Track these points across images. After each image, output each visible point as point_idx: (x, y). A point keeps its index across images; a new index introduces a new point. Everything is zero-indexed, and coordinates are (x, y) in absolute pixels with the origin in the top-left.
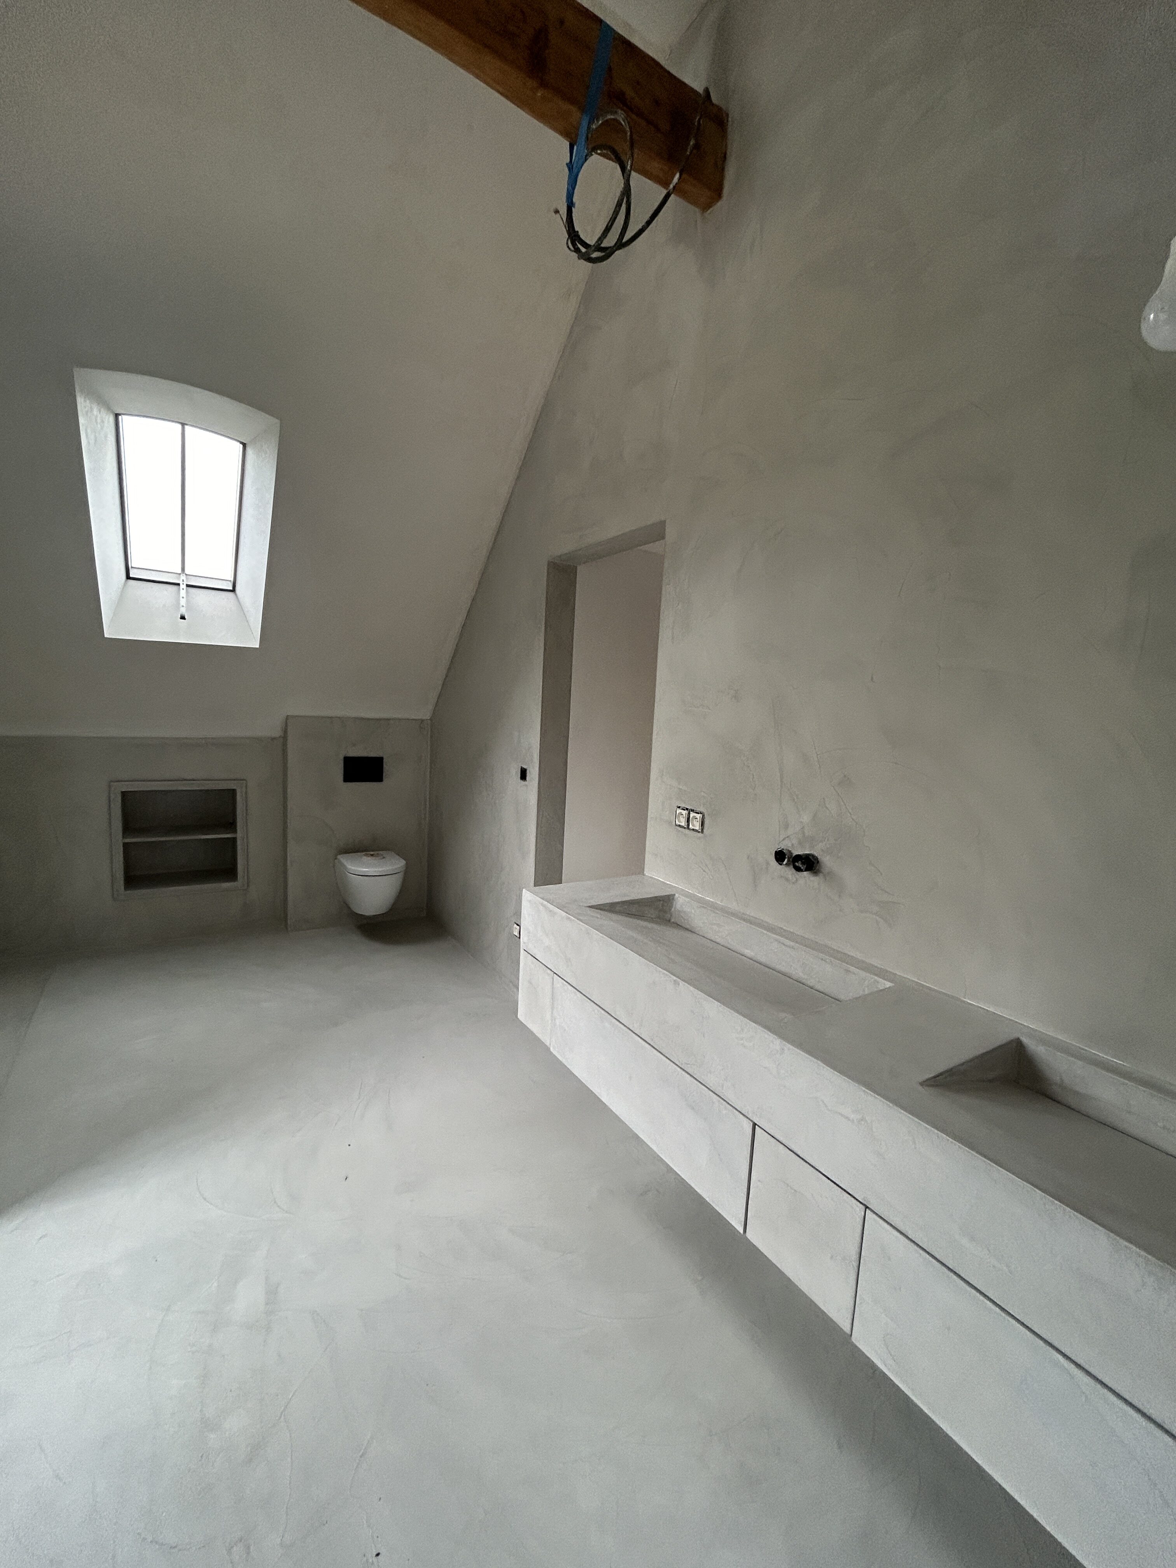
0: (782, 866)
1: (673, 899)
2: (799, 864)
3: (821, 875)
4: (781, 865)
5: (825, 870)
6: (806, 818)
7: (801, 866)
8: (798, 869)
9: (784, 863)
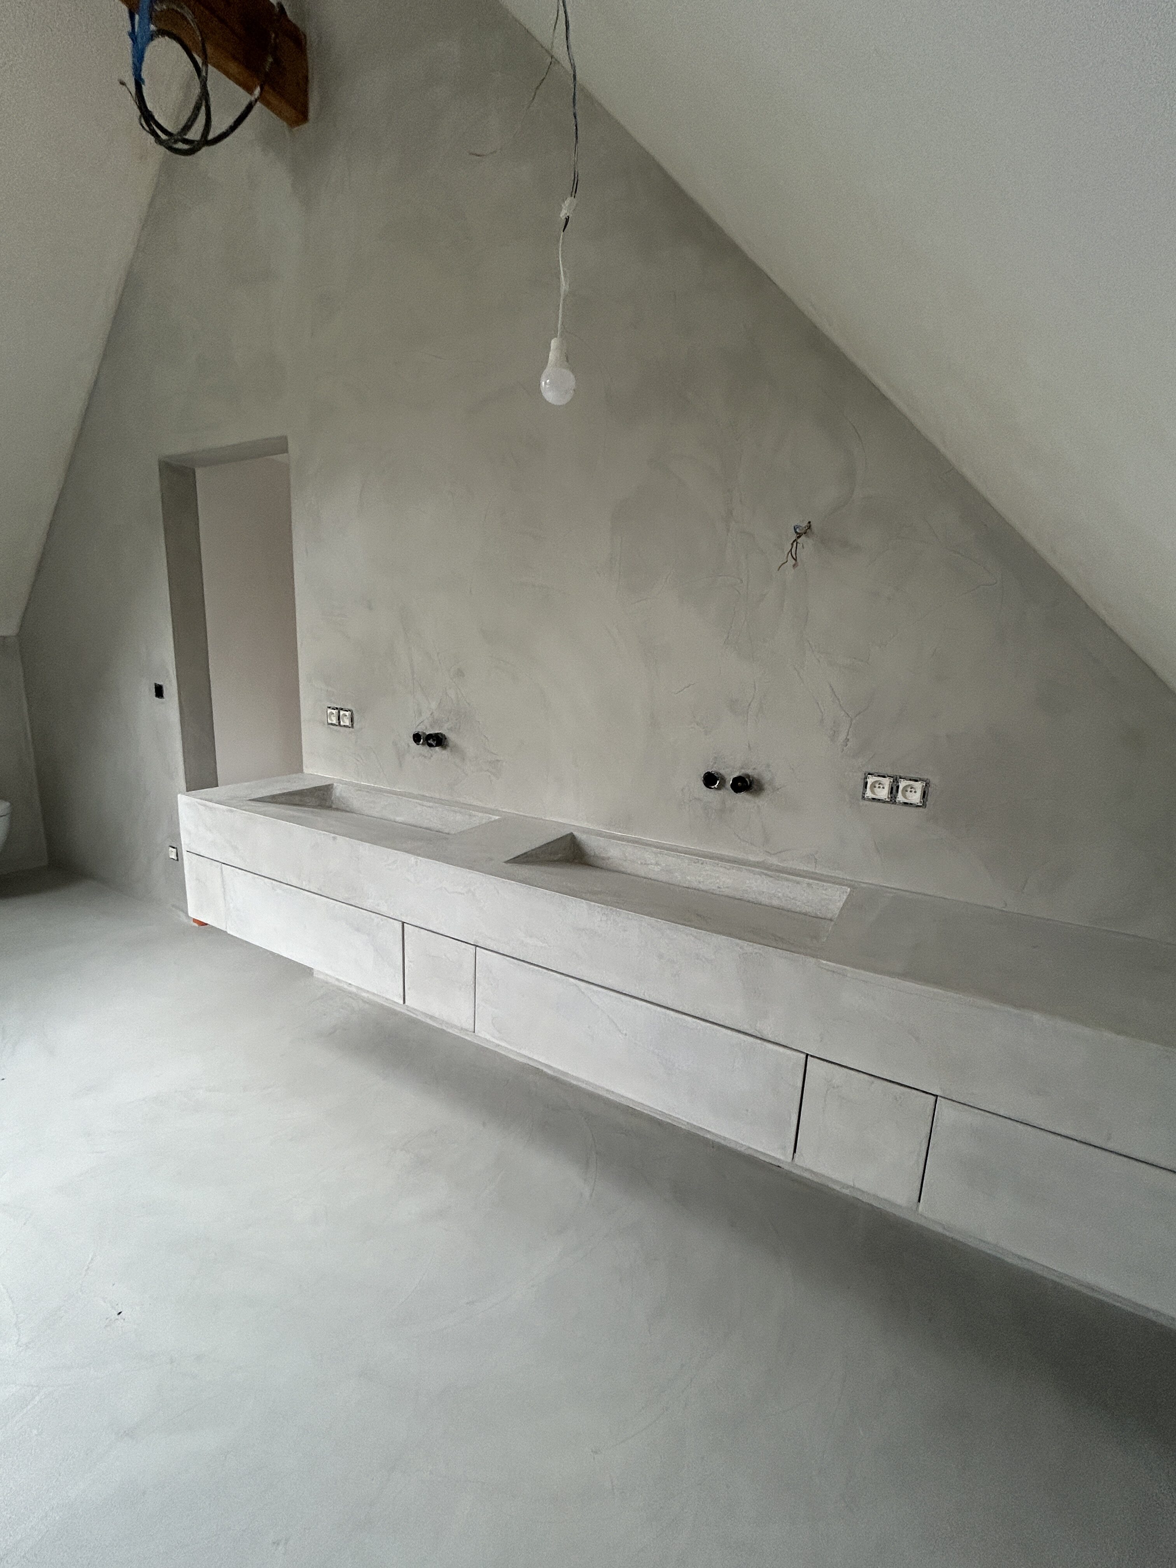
0: (420, 746)
1: (332, 788)
2: (431, 741)
3: (449, 749)
4: (418, 744)
5: (451, 744)
6: (434, 705)
7: (432, 742)
8: (430, 745)
9: (421, 743)
